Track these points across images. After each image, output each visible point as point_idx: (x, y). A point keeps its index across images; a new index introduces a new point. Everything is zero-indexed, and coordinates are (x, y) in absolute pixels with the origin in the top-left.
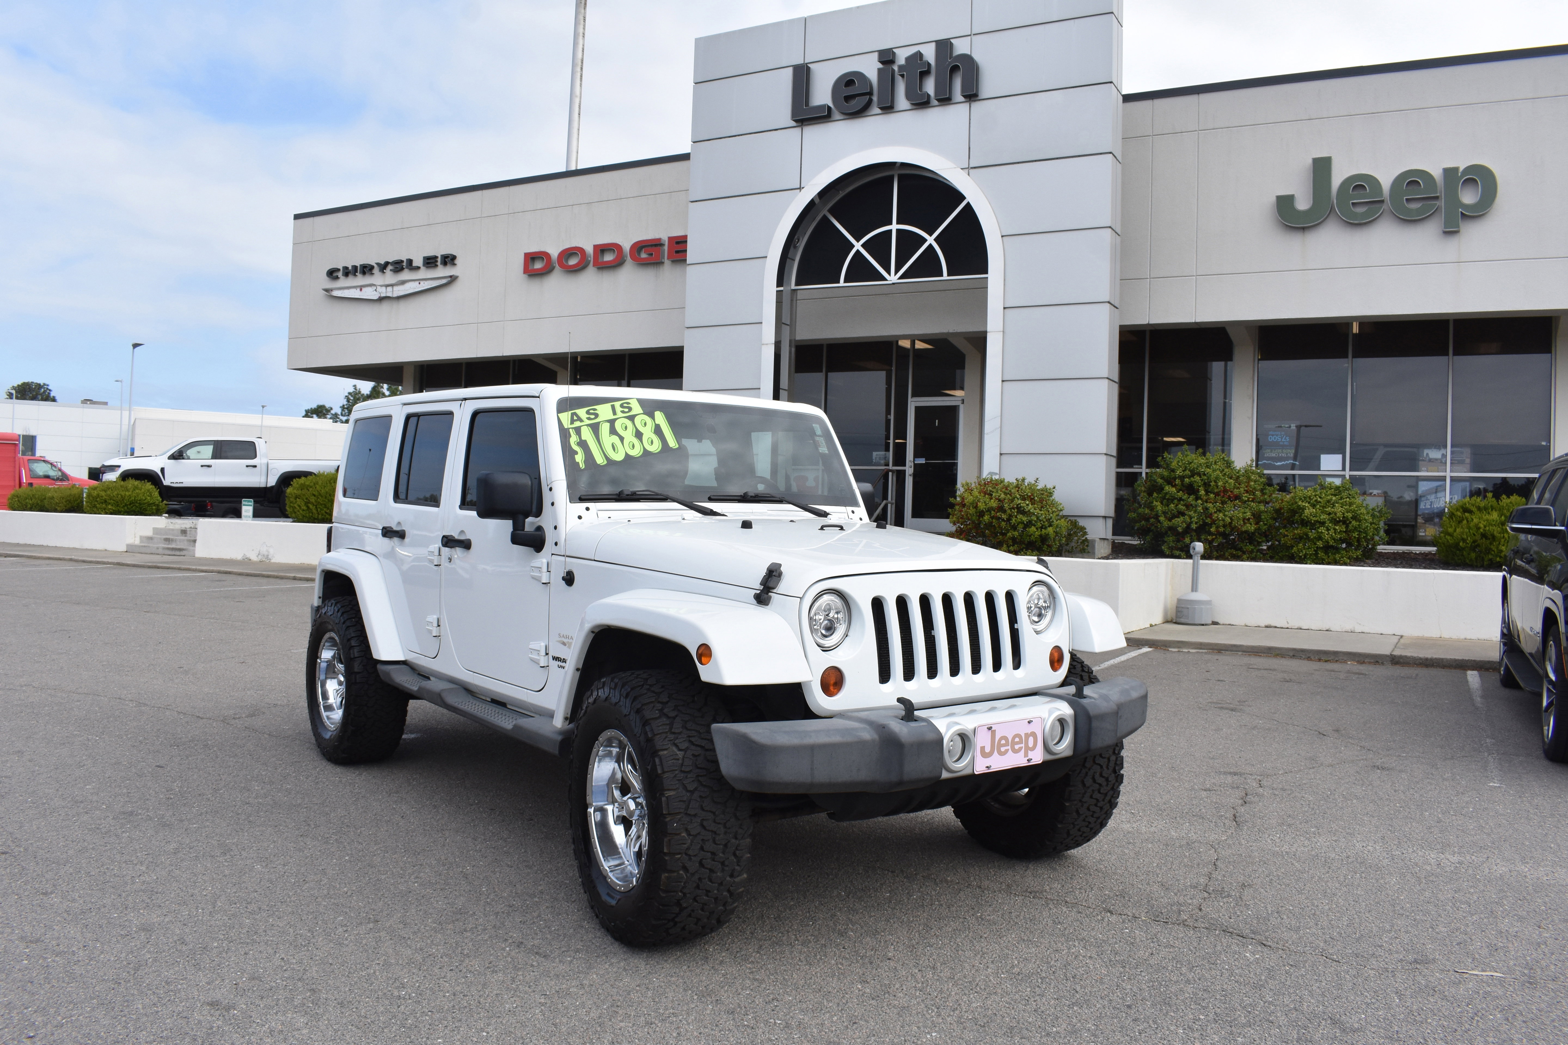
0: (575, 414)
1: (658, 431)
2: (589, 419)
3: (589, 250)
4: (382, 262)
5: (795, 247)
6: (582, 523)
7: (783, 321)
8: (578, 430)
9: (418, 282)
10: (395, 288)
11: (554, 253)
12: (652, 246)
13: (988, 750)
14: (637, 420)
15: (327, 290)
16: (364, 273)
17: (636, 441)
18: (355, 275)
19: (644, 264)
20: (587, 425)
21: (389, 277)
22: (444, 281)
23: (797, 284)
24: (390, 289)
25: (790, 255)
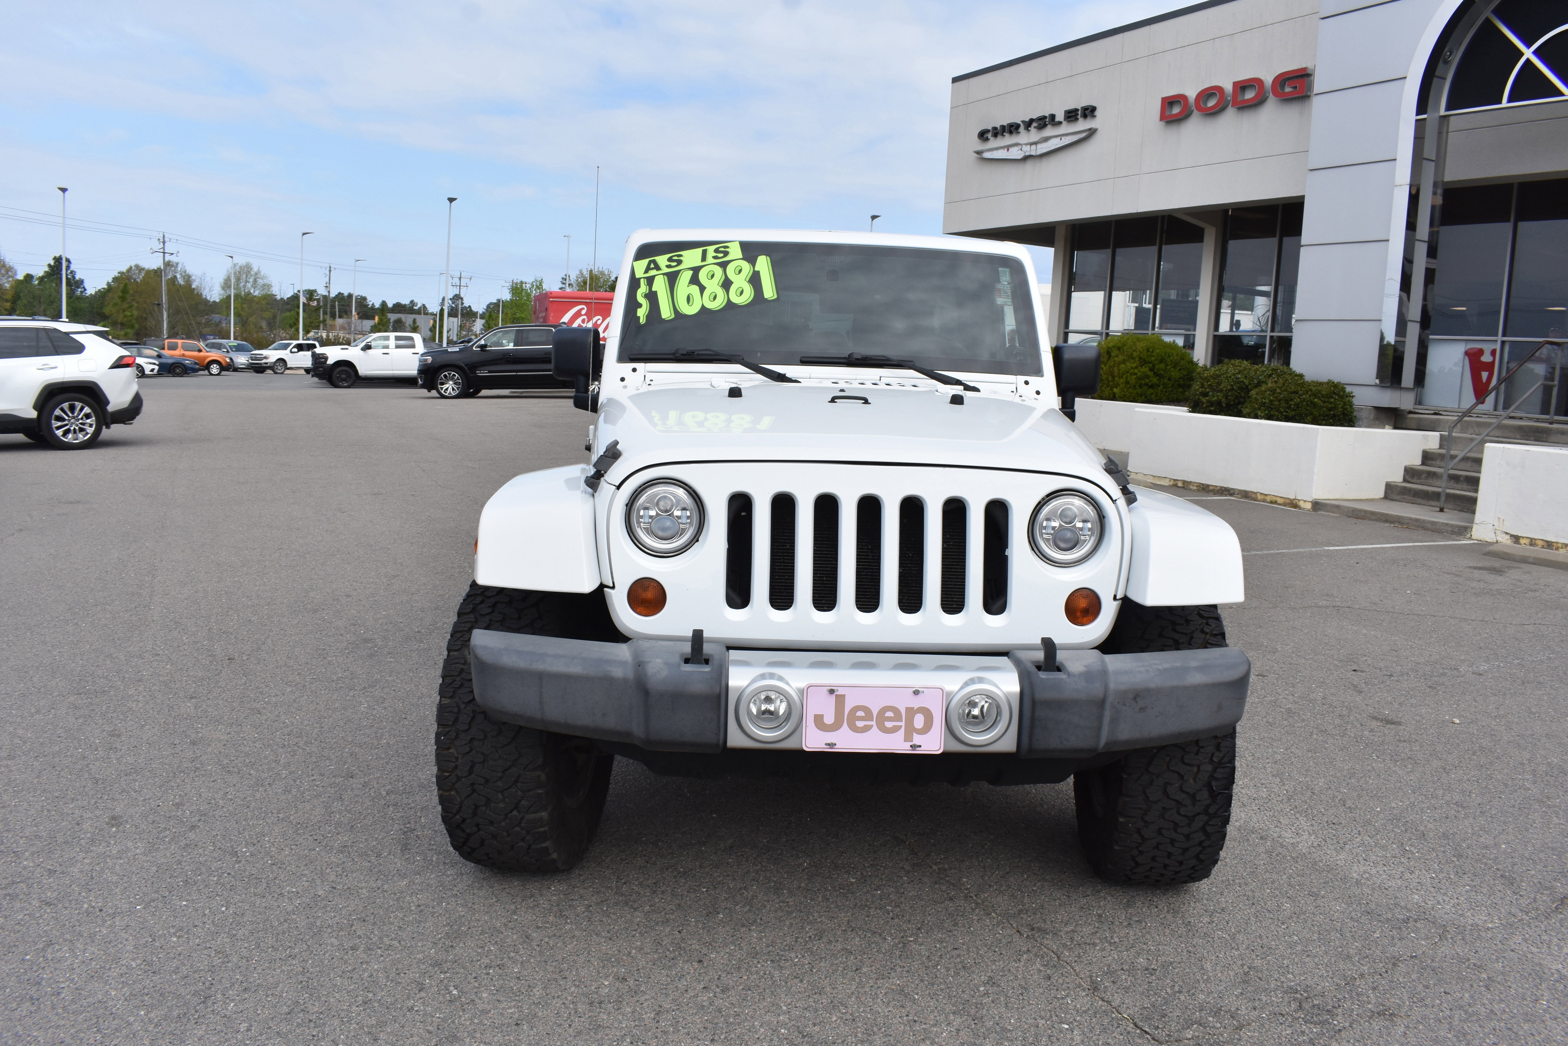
0: (654, 262)
1: (755, 280)
2: (668, 266)
3: (1228, 87)
4: (1027, 120)
5: (1446, 62)
6: (625, 387)
7: (1425, 156)
9: (1059, 138)
10: (1039, 146)
11: (1192, 94)
12: (1297, 77)
13: (829, 719)
14: (731, 267)
15: (979, 153)
16: (1011, 133)
17: (721, 293)
18: (1003, 135)
19: (1288, 99)
20: (663, 274)
21: (1034, 135)
22: (1084, 135)
23: (1448, 108)
24: (1033, 147)
25: (1438, 72)
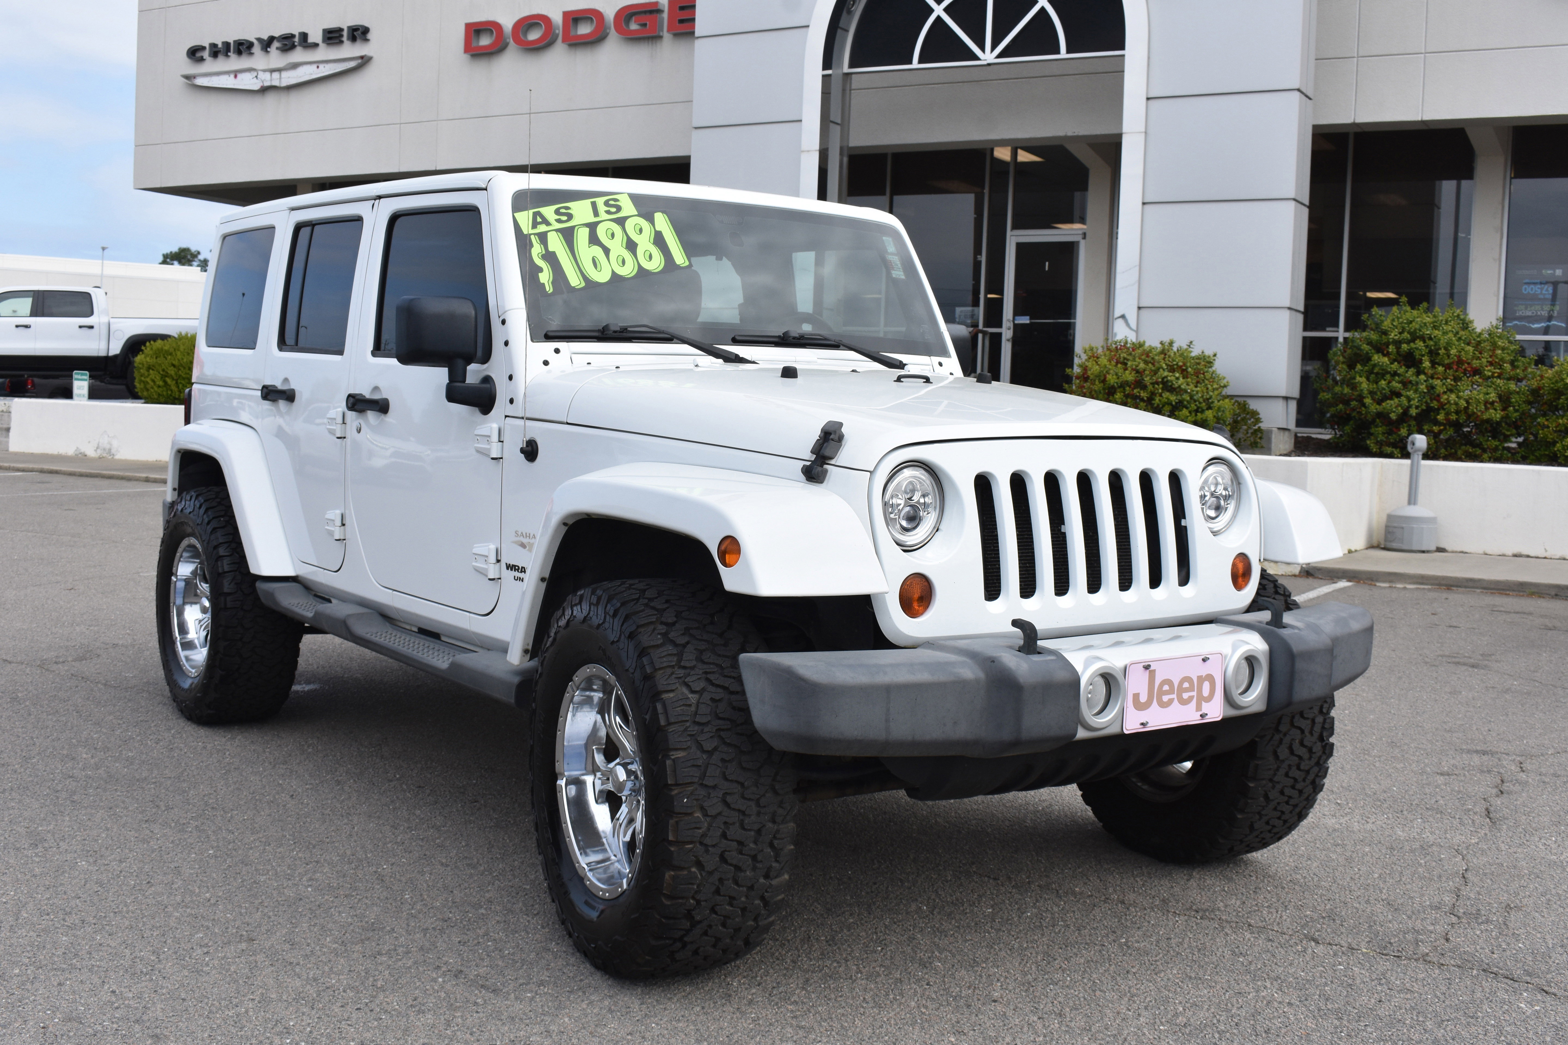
0: (539, 214)
1: (659, 240)
2: (559, 221)
3: (557, 18)
4: (265, 37)
5: (849, 12)
6: (549, 372)
7: (832, 119)
8: (543, 238)
9: (315, 66)
10: (285, 74)
11: (507, 23)
12: (645, 12)
13: (1143, 699)
14: (629, 224)
15: (187, 77)
16: (239, 53)
17: (627, 255)
18: (227, 56)
19: (634, 39)
20: (557, 230)
21: (276, 58)
22: (352, 64)
23: (851, 66)
24: (276, 75)
25: (841, 24)
